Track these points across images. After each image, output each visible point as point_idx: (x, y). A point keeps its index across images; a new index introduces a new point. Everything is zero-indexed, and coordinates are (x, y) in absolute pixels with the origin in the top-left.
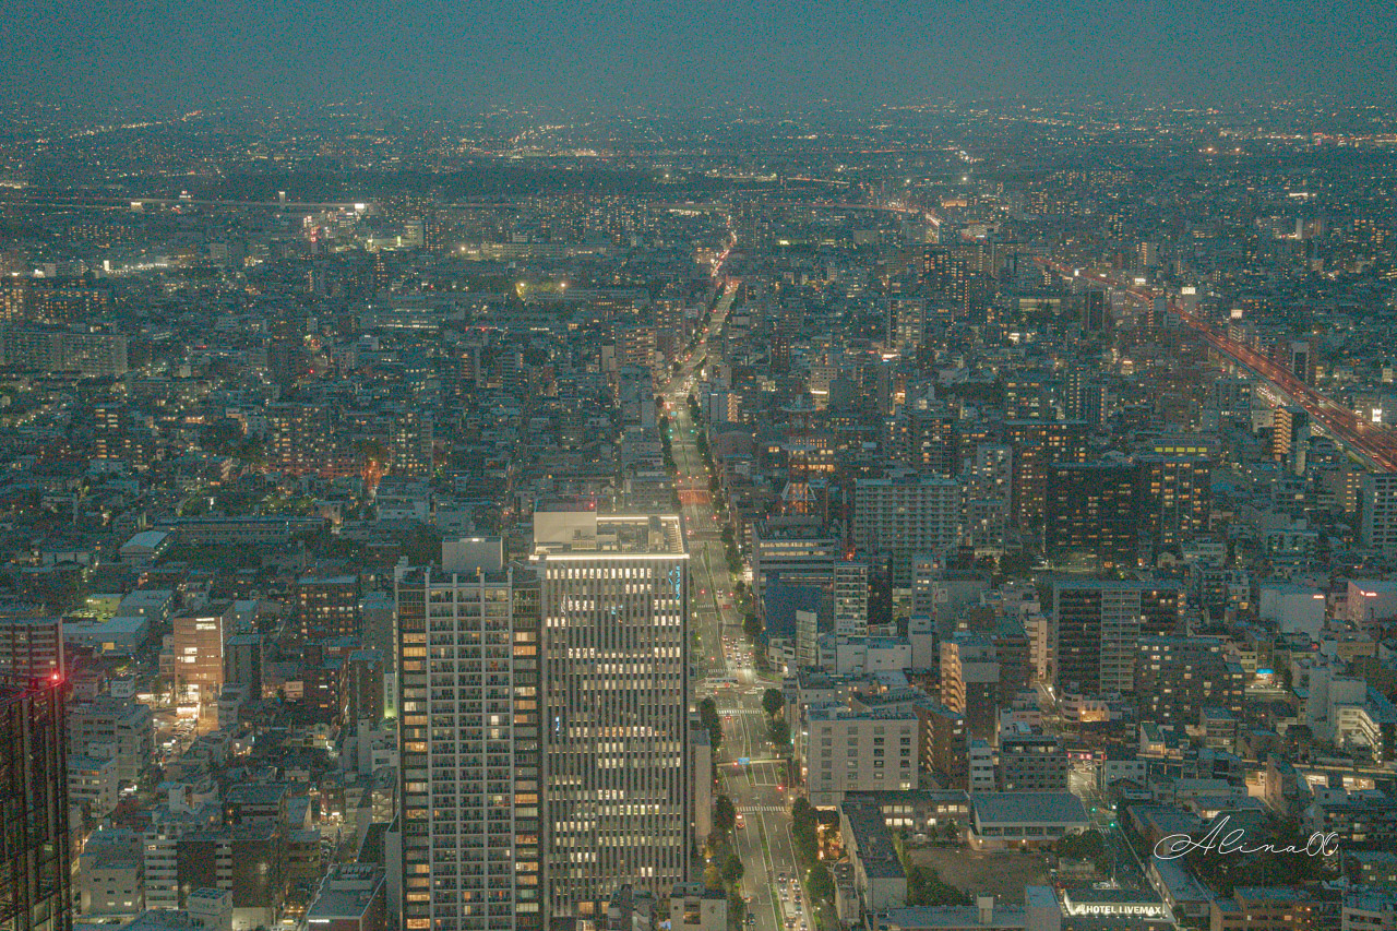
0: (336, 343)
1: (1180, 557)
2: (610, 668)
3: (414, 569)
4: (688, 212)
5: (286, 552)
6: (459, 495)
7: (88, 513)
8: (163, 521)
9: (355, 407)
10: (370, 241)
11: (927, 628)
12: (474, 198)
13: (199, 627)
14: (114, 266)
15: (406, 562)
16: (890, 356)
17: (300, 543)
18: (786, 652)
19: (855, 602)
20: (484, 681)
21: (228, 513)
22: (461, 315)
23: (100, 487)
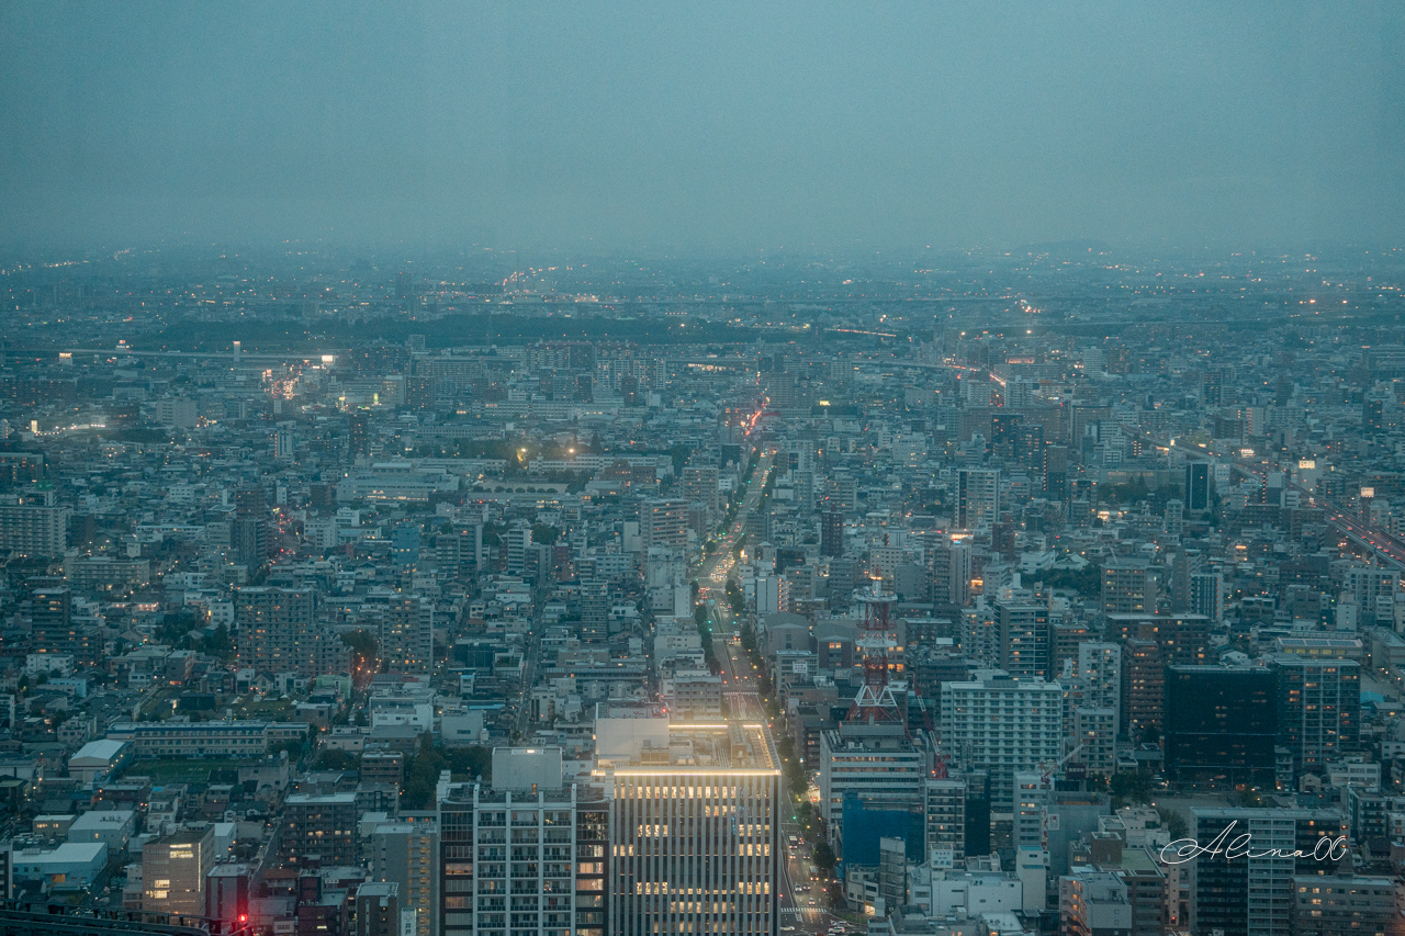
0: (309, 517)
1: (1326, 780)
2: (686, 906)
3: (458, 785)
4: (710, 368)
5: (266, 764)
6: (465, 696)
7: (28, 719)
8: (118, 728)
9: (337, 593)
10: (342, 399)
11: (1039, 861)
12: (459, 350)
13: (173, 855)
14: (41, 427)
15: (448, 778)
16: (960, 537)
17: (284, 754)
18: (869, 888)
19: (950, 829)
20: (540, 921)
21: (196, 719)
22: (453, 485)
23: (41, 687)
